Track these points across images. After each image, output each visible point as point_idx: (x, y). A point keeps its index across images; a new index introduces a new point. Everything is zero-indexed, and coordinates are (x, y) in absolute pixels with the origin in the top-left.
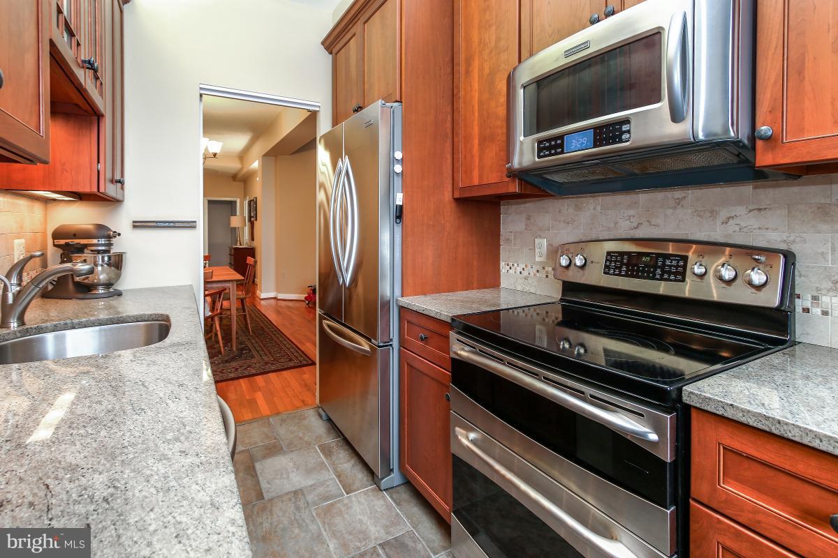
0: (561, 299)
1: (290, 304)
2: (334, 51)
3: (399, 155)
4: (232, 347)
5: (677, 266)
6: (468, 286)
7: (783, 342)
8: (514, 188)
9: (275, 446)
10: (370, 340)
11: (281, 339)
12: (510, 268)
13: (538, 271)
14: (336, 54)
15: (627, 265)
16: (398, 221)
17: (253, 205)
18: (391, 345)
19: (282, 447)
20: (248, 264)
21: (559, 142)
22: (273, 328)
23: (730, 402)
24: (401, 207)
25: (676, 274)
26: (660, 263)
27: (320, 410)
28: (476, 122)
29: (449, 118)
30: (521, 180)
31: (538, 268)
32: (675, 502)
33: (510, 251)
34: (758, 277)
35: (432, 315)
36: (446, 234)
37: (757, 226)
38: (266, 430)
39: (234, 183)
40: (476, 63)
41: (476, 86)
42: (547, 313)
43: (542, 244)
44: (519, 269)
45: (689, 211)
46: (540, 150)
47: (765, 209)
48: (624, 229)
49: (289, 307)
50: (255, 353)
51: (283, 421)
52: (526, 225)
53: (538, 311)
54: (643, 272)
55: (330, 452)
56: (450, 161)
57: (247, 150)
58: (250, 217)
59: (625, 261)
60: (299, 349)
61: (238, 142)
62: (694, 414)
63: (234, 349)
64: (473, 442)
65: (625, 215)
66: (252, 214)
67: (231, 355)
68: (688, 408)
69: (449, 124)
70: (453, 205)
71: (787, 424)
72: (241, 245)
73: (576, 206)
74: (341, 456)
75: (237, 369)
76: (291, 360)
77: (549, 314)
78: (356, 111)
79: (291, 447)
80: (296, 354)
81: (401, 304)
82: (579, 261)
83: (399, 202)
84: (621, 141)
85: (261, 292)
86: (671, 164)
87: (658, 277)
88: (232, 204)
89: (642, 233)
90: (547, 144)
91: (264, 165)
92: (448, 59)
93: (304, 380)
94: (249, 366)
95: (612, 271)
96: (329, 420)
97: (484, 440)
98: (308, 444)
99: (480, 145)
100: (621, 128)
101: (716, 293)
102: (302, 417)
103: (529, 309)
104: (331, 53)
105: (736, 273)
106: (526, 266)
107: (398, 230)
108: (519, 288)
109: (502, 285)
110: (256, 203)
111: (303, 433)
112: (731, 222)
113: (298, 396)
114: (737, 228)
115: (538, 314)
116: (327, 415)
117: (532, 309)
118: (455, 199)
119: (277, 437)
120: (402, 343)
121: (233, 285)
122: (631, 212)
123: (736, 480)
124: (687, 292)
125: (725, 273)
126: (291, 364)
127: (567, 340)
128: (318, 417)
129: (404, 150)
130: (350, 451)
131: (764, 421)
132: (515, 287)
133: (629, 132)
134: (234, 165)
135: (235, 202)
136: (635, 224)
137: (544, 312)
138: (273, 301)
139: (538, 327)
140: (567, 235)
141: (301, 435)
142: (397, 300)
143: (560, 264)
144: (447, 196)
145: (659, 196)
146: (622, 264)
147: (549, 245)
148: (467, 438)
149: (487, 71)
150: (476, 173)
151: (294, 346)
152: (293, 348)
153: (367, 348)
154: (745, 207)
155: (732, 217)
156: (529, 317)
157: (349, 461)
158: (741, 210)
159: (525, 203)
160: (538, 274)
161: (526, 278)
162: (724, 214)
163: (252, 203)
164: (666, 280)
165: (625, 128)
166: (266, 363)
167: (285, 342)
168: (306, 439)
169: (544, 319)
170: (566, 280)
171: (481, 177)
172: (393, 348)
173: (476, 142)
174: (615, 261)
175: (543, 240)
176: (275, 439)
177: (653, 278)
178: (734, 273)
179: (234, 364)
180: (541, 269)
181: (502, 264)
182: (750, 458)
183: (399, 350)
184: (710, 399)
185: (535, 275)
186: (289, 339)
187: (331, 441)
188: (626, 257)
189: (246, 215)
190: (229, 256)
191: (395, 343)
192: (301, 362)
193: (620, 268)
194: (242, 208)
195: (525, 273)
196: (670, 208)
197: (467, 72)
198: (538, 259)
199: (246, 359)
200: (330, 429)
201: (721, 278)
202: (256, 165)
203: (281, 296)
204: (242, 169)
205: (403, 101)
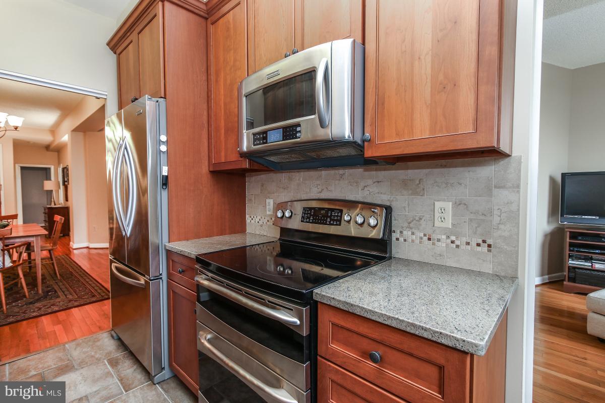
0: (279, 239)
1: (101, 251)
2: (118, 52)
3: (164, 138)
4: (37, 291)
5: (337, 216)
6: (222, 233)
7: (384, 258)
8: (246, 165)
9: (67, 366)
10: (144, 276)
11: (87, 280)
12: (252, 219)
13: (268, 221)
14: (119, 54)
15: (313, 216)
16: (164, 187)
17: (65, 171)
18: (161, 278)
19: (74, 366)
20: (55, 221)
21: (265, 135)
22: (81, 272)
23: (332, 297)
24: (167, 177)
25: (337, 220)
26: (329, 215)
27: (113, 332)
28: (222, 117)
29: (205, 113)
30: (250, 160)
31: (268, 218)
32: (310, 359)
33: (251, 208)
34: (372, 222)
35: (186, 255)
36: (204, 196)
37: (377, 192)
38: (61, 355)
39: (48, 152)
40: (222, 75)
41: (222, 92)
42: (273, 248)
43: (270, 203)
44: (257, 220)
45: (347, 182)
46: (255, 140)
47: (380, 182)
48: (314, 194)
49: (99, 254)
50: (60, 293)
51: (78, 345)
52: (261, 190)
53: (268, 247)
54: (321, 220)
55: (117, 363)
56: (206, 144)
57: (58, 124)
58: (64, 182)
59: (312, 213)
60: (103, 286)
61: (48, 118)
62: (319, 306)
63: (40, 292)
64: (209, 341)
65: (315, 184)
66: (66, 180)
67: (37, 298)
68: (316, 302)
69: (205, 118)
70: (209, 176)
71: (355, 306)
72: (55, 205)
73: (289, 177)
74: (126, 364)
75: (40, 309)
76: (94, 296)
77: (275, 249)
78: (133, 101)
79: (82, 364)
80: (99, 291)
81: (167, 248)
82: (287, 214)
83: (165, 173)
84: (296, 138)
85: (73, 242)
86: (330, 153)
87: (328, 223)
88: (47, 171)
89: (324, 195)
90: (258, 137)
91: (72, 138)
92: (204, 69)
93: (103, 311)
94: (53, 305)
95: (305, 221)
96: (119, 339)
97: (216, 338)
98: (99, 360)
99: (225, 134)
100: (296, 129)
101: (353, 231)
102: (96, 340)
103: (263, 246)
104: (115, 53)
105: (364, 220)
106: (261, 218)
107: (165, 194)
108: (257, 233)
109: (248, 230)
110: (68, 170)
111: (95, 352)
112: (366, 189)
113: (96, 324)
114: (368, 192)
115: (268, 249)
116: (118, 336)
117: (265, 245)
118: (210, 171)
119: (70, 358)
120: (169, 276)
121: (37, 240)
122: (318, 182)
123: (337, 341)
124: (353, 233)
125: (359, 219)
126: (94, 299)
127: (282, 265)
128: (111, 338)
129: (168, 135)
130: (134, 359)
131: (346, 305)
132: (255, 232)
133: (300, 132)
134: (46, 138)
135: (50, 169)
136: (320, 190)
137: (272, 248)
138: (85, 249)
139: (268, 258)
140: (284, 197)
141: (93, 354)
142: (165, 245)
143: (277, 216)
144: (205, 169)
145: (332, 172)
146: (311, 215)
147: (274, 203)
148: (205, 340)
149: (228, 81)
150: (223, 154)
151: (99, 285)
152: (98, 286)
153: (142, 282)
154: (372, 180)
155: (366, 186)
156: (264, 251)
157: (132, 367)
158: (370, 182)
159: (260, 175)
160: (268, 223)
161: (261, 226)
162: (362, 184)
163: (65, 170)
164: (333, 225)
165: (298, 129)
166: (70, 301)
167: (90, 283)
168: (97, 356)
169: (272, 253)
170: (282, 226)
171: (226, 156)
172: (162, 281)
173: (223, 131)
174: (307, 214)
175: (270, 200)
176: (68, 360)
177: (326, 224)
178: (363, 220)
179: (38, 305)
180: (270, 220)
181: (247, 216)
182: (342, 327)
183: (168, 281)
184: (324, 296)
185: (266, 223)
186: (95, 280)
187: (119, 354)
188: (313, 211)
189: (61, 179)
190: (43, 215)
191: (164, 277)
192: (102, 296)
193: (309, 218)
194: (56, 174)
195: (261, 223)
196: (337, 180)
197: (217, 81)
198: (268, 213)
199: (51, 299)
200: (119, 346)
201: (356, 222)
202: (66, 138)
203: (92, 246)
204: (54, 141)
205: (167, 97)
